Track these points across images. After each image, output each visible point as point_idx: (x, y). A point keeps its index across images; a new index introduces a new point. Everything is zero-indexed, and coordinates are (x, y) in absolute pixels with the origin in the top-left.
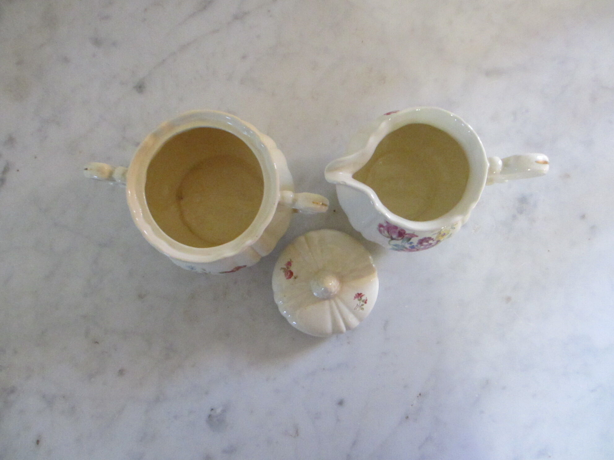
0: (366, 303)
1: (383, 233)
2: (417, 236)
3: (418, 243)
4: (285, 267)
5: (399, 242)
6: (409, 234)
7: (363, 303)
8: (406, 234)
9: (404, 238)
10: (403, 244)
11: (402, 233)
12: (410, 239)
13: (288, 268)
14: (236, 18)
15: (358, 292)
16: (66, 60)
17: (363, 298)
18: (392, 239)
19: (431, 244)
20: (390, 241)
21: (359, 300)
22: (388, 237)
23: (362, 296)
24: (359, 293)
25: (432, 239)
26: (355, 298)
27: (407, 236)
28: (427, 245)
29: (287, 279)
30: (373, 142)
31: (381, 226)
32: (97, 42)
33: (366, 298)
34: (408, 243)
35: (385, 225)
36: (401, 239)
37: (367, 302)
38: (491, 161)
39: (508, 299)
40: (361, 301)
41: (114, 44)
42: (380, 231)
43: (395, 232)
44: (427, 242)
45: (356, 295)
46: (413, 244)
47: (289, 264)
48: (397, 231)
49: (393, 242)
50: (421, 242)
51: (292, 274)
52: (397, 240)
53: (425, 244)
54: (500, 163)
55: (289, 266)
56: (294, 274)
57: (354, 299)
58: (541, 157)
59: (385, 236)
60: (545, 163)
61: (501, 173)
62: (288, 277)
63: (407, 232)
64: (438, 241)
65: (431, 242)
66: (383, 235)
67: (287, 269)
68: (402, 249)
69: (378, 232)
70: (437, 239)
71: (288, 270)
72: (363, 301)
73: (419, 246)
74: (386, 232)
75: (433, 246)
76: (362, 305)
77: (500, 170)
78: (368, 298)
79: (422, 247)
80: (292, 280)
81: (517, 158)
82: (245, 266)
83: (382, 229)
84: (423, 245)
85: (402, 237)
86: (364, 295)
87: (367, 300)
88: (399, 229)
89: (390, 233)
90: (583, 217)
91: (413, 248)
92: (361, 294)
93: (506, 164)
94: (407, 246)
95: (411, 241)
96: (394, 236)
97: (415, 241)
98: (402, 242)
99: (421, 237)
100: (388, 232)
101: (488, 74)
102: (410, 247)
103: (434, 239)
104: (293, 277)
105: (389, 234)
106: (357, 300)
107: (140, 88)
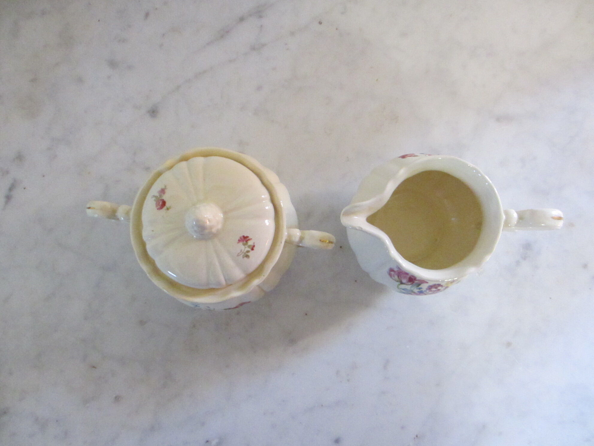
0: (252, 249)
1: (393, 277)
2: (427, 283)
3: (427, 289)
4: (157, 194)
5: (408, 287)
6: (419, 280)
7: (249, 249)
8: (417, 280)
9: (414, 283)
10: (412, 289)
11: (412, 279)
12: (419, 285)
13: (161, 196)
14: (253, 48)
15: (243, 235)
16: (80, 80)
17: (250, 243)
18: (402, 283)
19: (439, 290)
20: (399, 285)
21: (244, 245)
22: (397, 281)
23: (249, 240)
24: (245, 236)
25: (442, 286)
26: (239, 241)
27: (416, 281)
28: (435, 291)
29: (158, 209)
30: (391, 187)
31: (391, 270)
32: (113, 64)
33: (254, 243)
34: (417, 289)
35: (396, 269)
36: (411, 284)
37: (255, 248)
38: (506, 213)
39: (509, 344)
40: (246, 246)
41: (130, 67)
42: (390, 275)
43: (405, 278)
44: (436, 288)
45: (240, 238)
46: (421, 290)
47: (163, 191)
48: (408, 277)
49: (403, 286)
50: (430, 288)
51: (164, 203)
52: (406, 285)
53: (434, 289)
54: (515, 215)
55: (163, 194)
56: (167, 205)
57: (238, 243)
58: (556, 212)
59: (395, 281)
60: (560, 218)
61: (516, 225)
62: (159, 207)
63: (417, 279)
64: (447, 287)
65: (440, 288)
66: (394, 280)
67: (159, 197)
68: (411, 292)
69: (388, 276)
70: (446, 286)
71: (161, 198)
72: (249, 246)
73: (428, 291)
74: (396, 277)
75: (441, 291)
76: (248, 252)
77: (516, 223)
78: (255, 243)
79: (430, 292)
80: (164, 210)
81: (533, 213)
82: (249, 302)
83: (392, 273)
84: (431, 291)
85: (412, 283)
86: (251, 239)
87: (254, 246)
88: (410, 275)
89: (399, 277)
90: (585, 266)
91: (421, 293)
92: (247, 237)
93: (521, 218)
94: (416, 290)
95: (420, 287)
96: (404, 281)
97: (424, 286)
98: (411, 287)
99: (431, 284)
100: (398, 277)
101: (498, 119)
102: (418, 292)
103: (443, 286)
104: (165, 208)
105: (399, 279)
106: (241, 243)
107: (153, 112)
